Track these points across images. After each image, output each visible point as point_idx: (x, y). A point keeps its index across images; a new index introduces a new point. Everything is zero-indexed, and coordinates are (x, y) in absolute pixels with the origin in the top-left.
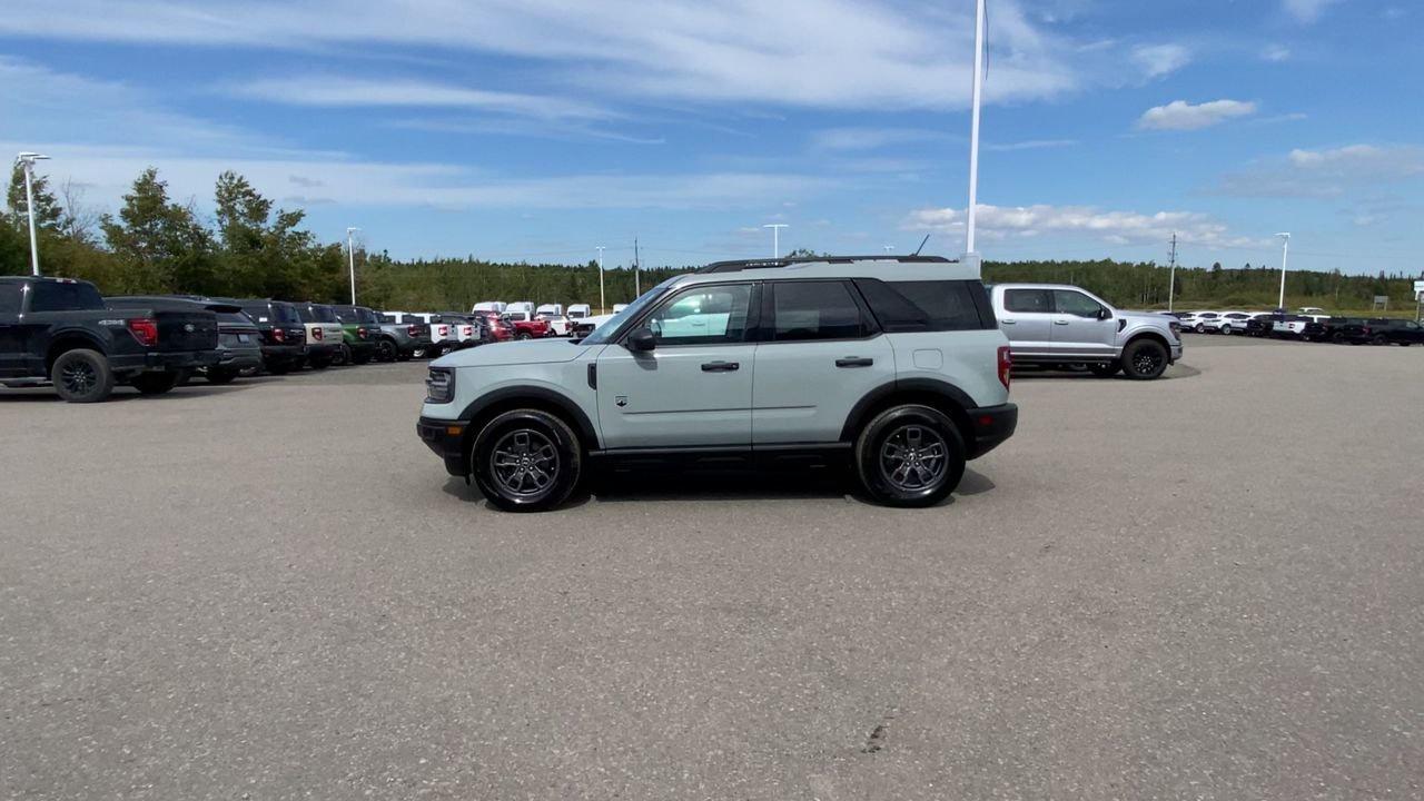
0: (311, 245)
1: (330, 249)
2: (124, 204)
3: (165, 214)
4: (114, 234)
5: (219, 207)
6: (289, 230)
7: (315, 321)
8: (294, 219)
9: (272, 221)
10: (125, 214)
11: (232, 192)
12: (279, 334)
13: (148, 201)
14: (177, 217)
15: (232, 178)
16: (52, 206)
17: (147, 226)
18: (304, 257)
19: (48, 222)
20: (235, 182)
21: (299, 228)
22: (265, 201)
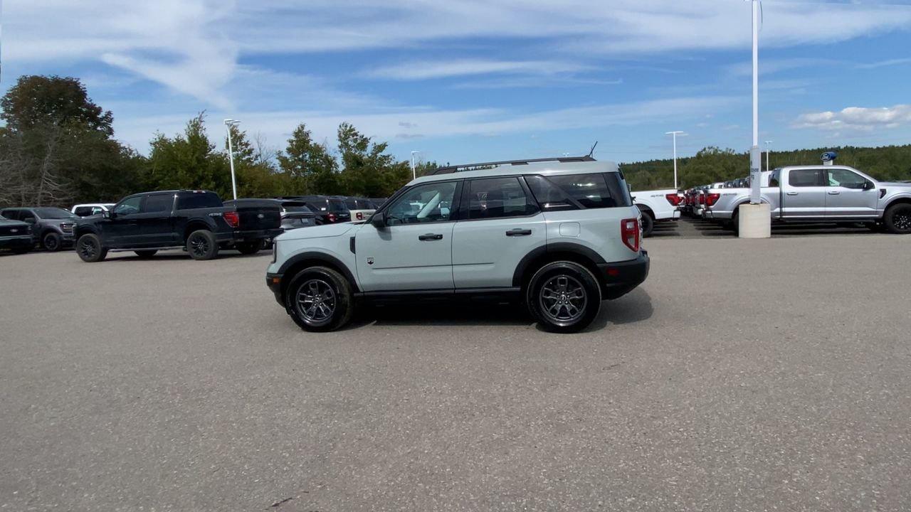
0: (392, 163)
1: (403, 164)
2: (288, 145)
3: (310, 149)
4: (284, 161)
5: (340, 143)
6: (379, 155)
7: (359, 209)
8: (381, 148)
9: (370, 149)
10: (289, 150)
11: (347, 134)
12: (332, 217)
13: (301, 141)
14: (317, 150)
15: (346, 126)
16: (249, 147)
17: (301, 156)
18: (387, 169)
19: (247, 157)
20: (348, 128)
21: (385, 153)
22: (366, 138)
